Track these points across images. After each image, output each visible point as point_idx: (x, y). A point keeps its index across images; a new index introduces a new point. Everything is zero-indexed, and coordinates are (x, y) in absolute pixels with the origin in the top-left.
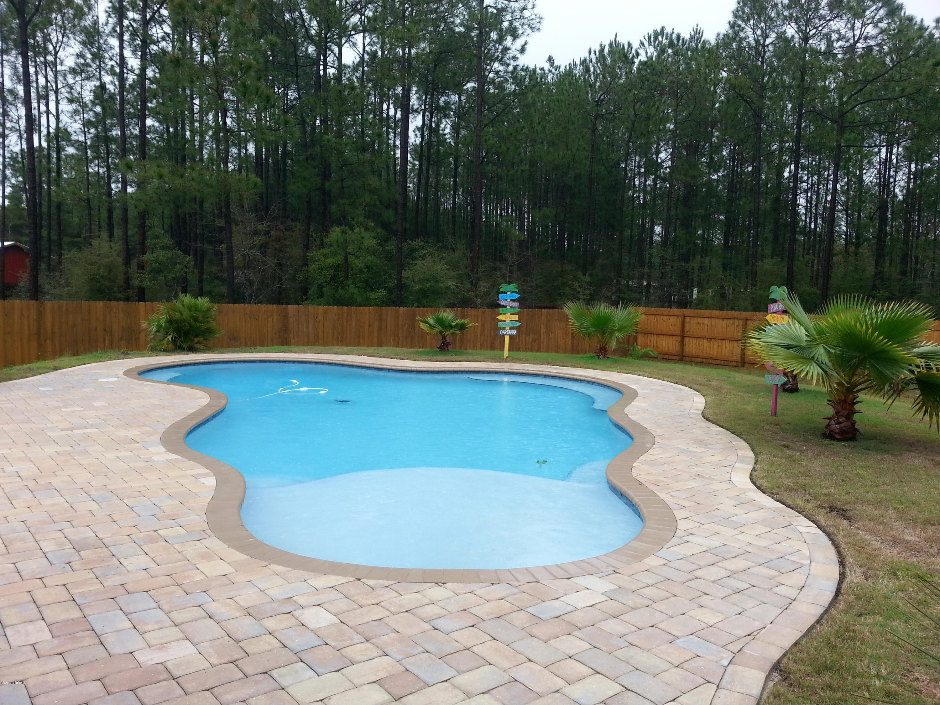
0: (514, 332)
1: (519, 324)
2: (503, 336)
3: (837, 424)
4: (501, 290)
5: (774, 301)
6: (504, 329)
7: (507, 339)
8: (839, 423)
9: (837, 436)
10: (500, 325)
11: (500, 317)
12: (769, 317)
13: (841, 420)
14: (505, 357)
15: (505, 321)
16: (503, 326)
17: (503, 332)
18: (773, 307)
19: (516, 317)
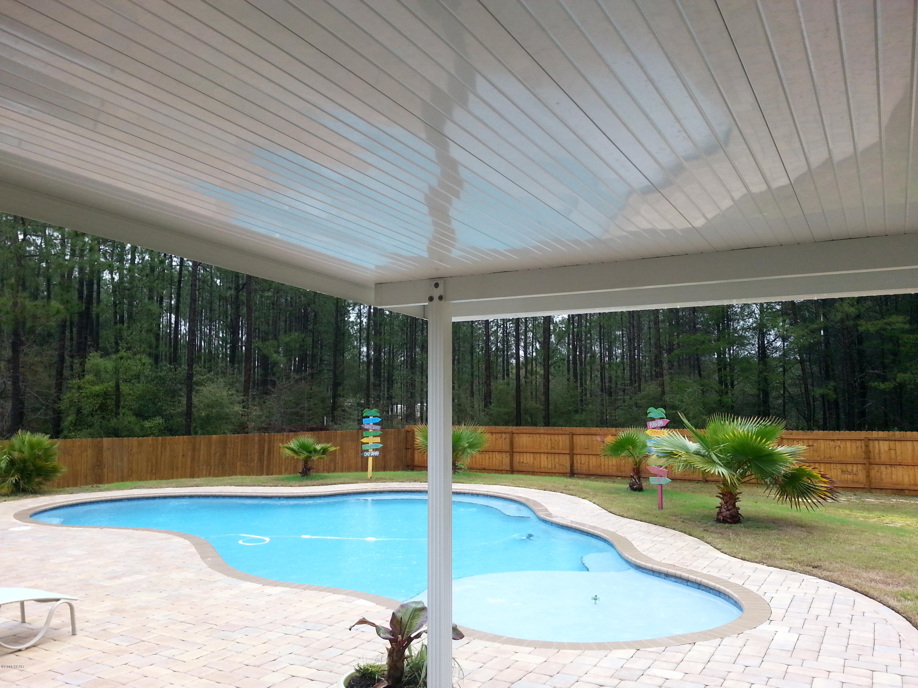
0: (377, 453)
1: (381, 445)
2: (367, 457)
3: (727, 511)
4: (364, 415)
5: (653, 419)
6: (367, 451)
7: (370, 460)
8: (729, 510)
9: (729, 520)
10: (364, 447)
11: (364, 440)
12: (649, 432)
13: (730, 508)
14: (369, 477)
15: (368, 443)
16: (366, 448)
17: (366, 454)
18: (651, 424)
19: (378, 440)
